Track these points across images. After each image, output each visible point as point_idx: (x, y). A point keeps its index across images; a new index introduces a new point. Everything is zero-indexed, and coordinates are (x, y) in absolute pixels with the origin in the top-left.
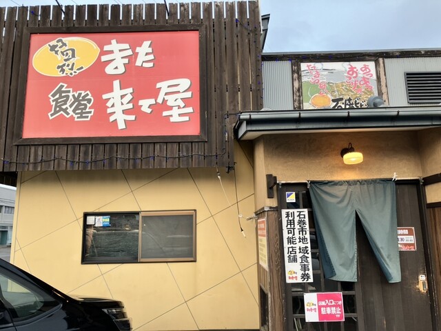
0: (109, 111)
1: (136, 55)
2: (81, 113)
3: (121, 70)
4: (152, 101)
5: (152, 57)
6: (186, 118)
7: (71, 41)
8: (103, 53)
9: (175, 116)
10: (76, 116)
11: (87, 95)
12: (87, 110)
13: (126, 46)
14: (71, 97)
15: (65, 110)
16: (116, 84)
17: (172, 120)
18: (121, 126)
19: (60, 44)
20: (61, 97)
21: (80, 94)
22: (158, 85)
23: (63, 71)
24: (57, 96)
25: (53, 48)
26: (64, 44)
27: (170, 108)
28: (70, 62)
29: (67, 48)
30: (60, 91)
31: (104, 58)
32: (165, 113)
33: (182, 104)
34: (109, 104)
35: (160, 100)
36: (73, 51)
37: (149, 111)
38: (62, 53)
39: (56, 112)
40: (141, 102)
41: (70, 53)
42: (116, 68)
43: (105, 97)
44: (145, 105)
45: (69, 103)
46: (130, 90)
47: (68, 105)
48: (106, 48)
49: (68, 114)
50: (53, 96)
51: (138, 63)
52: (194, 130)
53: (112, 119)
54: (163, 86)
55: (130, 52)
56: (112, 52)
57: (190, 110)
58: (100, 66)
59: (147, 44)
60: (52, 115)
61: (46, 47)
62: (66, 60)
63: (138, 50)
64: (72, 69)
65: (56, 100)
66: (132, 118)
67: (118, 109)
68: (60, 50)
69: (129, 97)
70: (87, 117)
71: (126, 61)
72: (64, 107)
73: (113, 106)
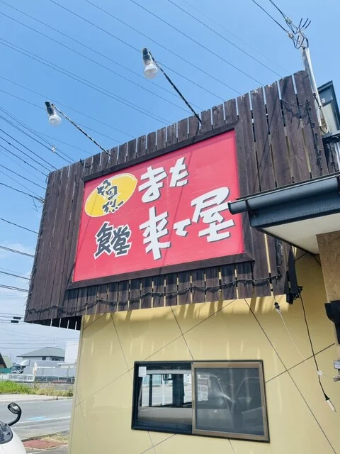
0: (145, 241)
1: (170, 175)
2: (120, 249)
3: (157, 195)
4: (187, 222)
5: (185, 174)
6: (226, 234)
8: (140, 182)
9: (213, 234)
10: (116, 252)
11: (126, 228)
12: (126, 244)
13: (161, 169)
14: (113, 234)
15: (107, 248)
16: (152, 210)
17: (209, 239)
18: (157, 255)
19: (106, 184)
20: (104, 235)
21: (120, 229)
22: (193, 203)
23: (107, 209)
24: (102, 235)
25: (100, 191)
26: (109, 184)
27: (207, 226)
28: (112, 200)
29: (111, 187)
30: (104, 230)
31: (141, 188)
32: (201, 233)
33: (220, 218)
34: (145, 234)
35: (195, 219)
36: (115, 188)
37: (184, 233)
38: (107, 193)
39: (100, 251)
40: (176, 226)
41: (113, 190)
42: (152, 194)
43: (141, 227)
44: (180, 227)
45: (110, 241)
46: (165, 214)
47: (109, 243)
48: (143, 177)
49: (109, 251)
50: (98, 236)
51: (172, 184)
52: (234, 249)
53: (147, 249)
54: (198, 202)
55: (164, 175)
56: (148, 179)
57: (230, 223)
58: (138, 195)
59: (180, 161)
60: (97, 255)
62: (109, 199)
63: (172, 170)
64: (113, 206)
65: (100, 240)
66: (166, 245)
67: (154, 237)
69: (165, 222)
70: (125, 251)
71: (161, 185)
72: (106, 245)
73: (149, 235)
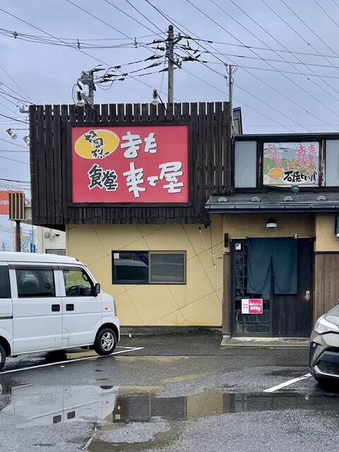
0: (128, 184)
1: (144, 143)
2: (110, 186)
3: (135, 155)
4: (156, 178)
5: (155, 145)
6: (179, 190)
7: (100, 132)
8: (122, 142)
9: (172, 189)
10: (106, 188)
11: (113, 173)
12: (114, 184)
13: (138, 137)
14: (102, 174)
15: (99, 183)
16: (132, 165)
17: (170, 191)
18: (137, 195)
19: (92, 135)
20: (96, 174)
21: (108, 172)
22: (160, 166)
23: (96, 155)
24: (93, 173)
25: (88, 138)
26: (95, 135)
27: (168, 183)
28: (100, 148)
29: (97, 138)
30: (94, 170)
31: (123, 146)
32: (165, 187)
33: (176, 181)
34: (128, 180)
35: (161, 178)
36: (101, 139)
37: (154, 185)
38: (94, 141)
39: (93, 185)
40: (149, 179)
41: (99, 141)
42: (131, 153)
43: (125, 174)
44: (152, 180)
45: (101, 179)
46: (141, 170)
47: (100, 180)
48: (124, 138)
49: (101, 186)
50: (91, 173)
51: (146, 150)
52: (183, 199)
53: (130, 190)
54: (163, 167)
55: (140, 142)
56: (128, 141)
57: (181, 184)
58: (120, 151)
59: (152, 135)
60: (91, 187)
61: (83, 137)
62: (97, 147)
63: (146, 139)
64: (101, 154)
65: (92, 176)
66: (143, 189)
67: (134, 183)
68: (93, 139)
69: (141, 175)
70: (114, 188)
71: (138, 148)
72: (98, 181)
73: (131, 181)
